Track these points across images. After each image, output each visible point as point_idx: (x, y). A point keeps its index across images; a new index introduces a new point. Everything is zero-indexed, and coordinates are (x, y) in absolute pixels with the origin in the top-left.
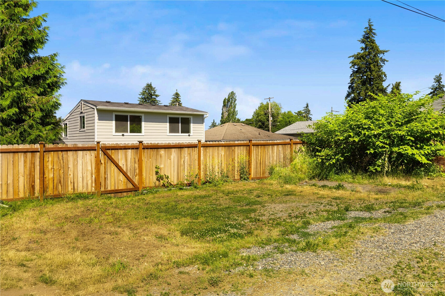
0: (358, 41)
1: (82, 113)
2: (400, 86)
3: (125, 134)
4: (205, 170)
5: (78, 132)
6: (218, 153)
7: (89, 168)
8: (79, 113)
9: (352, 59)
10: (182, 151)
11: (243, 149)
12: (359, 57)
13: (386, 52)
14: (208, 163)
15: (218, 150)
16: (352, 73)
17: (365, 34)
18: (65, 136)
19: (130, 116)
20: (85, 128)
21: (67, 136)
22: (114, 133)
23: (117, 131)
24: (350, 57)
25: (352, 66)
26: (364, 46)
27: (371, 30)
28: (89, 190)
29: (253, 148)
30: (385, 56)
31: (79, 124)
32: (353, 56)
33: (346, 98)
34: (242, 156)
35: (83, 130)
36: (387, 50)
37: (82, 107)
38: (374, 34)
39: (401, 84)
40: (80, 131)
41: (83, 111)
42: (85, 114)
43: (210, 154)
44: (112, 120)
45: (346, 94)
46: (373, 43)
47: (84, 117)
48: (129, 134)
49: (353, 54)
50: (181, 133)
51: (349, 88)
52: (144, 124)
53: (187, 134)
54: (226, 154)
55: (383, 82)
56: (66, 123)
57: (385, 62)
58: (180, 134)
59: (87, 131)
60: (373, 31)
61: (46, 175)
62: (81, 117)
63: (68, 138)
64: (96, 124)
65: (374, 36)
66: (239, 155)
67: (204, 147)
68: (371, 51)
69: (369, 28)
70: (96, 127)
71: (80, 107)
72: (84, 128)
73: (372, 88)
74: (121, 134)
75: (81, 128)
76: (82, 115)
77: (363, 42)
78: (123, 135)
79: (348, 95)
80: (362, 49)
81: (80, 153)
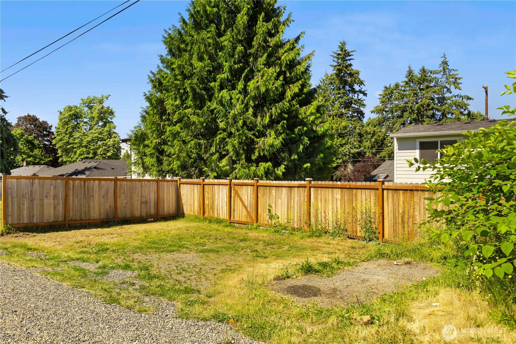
4: (316, 216)
6: (333, 197)
7: (226, 200)
10: (292, 191)
11: (369, 194)
14: (320, 208)
15: (332, 193)
28: (225, 218)
29: (388, 193)
34: (369, 203)
43: (322, 197)
44: (415, 149)
54: (343, 199)
61: (205, 202)
66: (364, 202)
67: (315, 187)
81: (221, 186)
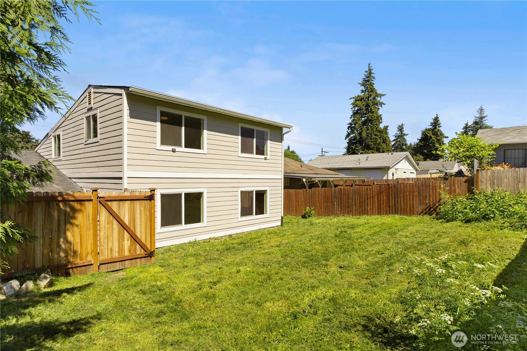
0: (358, 83)
1: (90, 109)
2: (387, 130)
3: (177, 149)
5: (83, 146)
8: (86, 110)
9: (352, 101)
12: (359, 99)
13: (383, 95)
16: (352, 114)
17: (365, 77)
18: (55, 155)
19: (185, 116)
20: (99, 135)
21: (59, 155)
22: (159, 146)
23: (163, 143)
24: (351, 98)
25: (353, 107)
26: (363, 88)
27: (370, 73)
30: (382, 100)
31: (85, 131)
32: (353, 98)
33: (346, 139)
35: (92, 140)
36: (384, 94)
37: (92, 97)
38: (374, 78)
39: (388, 128)
40: (86, 143)
41: (94, 106)
42: (99, 110)
44: (156, 121)
45: (345, 134)
46: (372, 86)
47: (95, 118)
48: (183, 149)
49: (354, 96)
50: (256, 154)
51: (348, 128)
52: (206, 134)
53: (263, 157)
55: (380, 124)
56: (58, 133)
57: (383, 105)
58: (255, 156)
59: (101, 142)
60: (372, 75)
62: (88, 118)
63: (62, 158)
64: (126, 125)
65: (373, 79)
68: (371, 93)
69: (368, 72)
70: (126, 131)
71: (87, 98)
72: (95, 136)
73: (372, 129)
74: (170, 148)
75: (89, 137)
76: (91, 113)
77: (363, 85)
78: (174, 151)
79: (348, 135)
80: (362, 91)
